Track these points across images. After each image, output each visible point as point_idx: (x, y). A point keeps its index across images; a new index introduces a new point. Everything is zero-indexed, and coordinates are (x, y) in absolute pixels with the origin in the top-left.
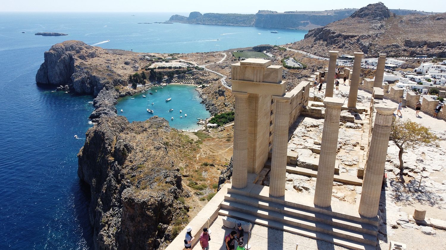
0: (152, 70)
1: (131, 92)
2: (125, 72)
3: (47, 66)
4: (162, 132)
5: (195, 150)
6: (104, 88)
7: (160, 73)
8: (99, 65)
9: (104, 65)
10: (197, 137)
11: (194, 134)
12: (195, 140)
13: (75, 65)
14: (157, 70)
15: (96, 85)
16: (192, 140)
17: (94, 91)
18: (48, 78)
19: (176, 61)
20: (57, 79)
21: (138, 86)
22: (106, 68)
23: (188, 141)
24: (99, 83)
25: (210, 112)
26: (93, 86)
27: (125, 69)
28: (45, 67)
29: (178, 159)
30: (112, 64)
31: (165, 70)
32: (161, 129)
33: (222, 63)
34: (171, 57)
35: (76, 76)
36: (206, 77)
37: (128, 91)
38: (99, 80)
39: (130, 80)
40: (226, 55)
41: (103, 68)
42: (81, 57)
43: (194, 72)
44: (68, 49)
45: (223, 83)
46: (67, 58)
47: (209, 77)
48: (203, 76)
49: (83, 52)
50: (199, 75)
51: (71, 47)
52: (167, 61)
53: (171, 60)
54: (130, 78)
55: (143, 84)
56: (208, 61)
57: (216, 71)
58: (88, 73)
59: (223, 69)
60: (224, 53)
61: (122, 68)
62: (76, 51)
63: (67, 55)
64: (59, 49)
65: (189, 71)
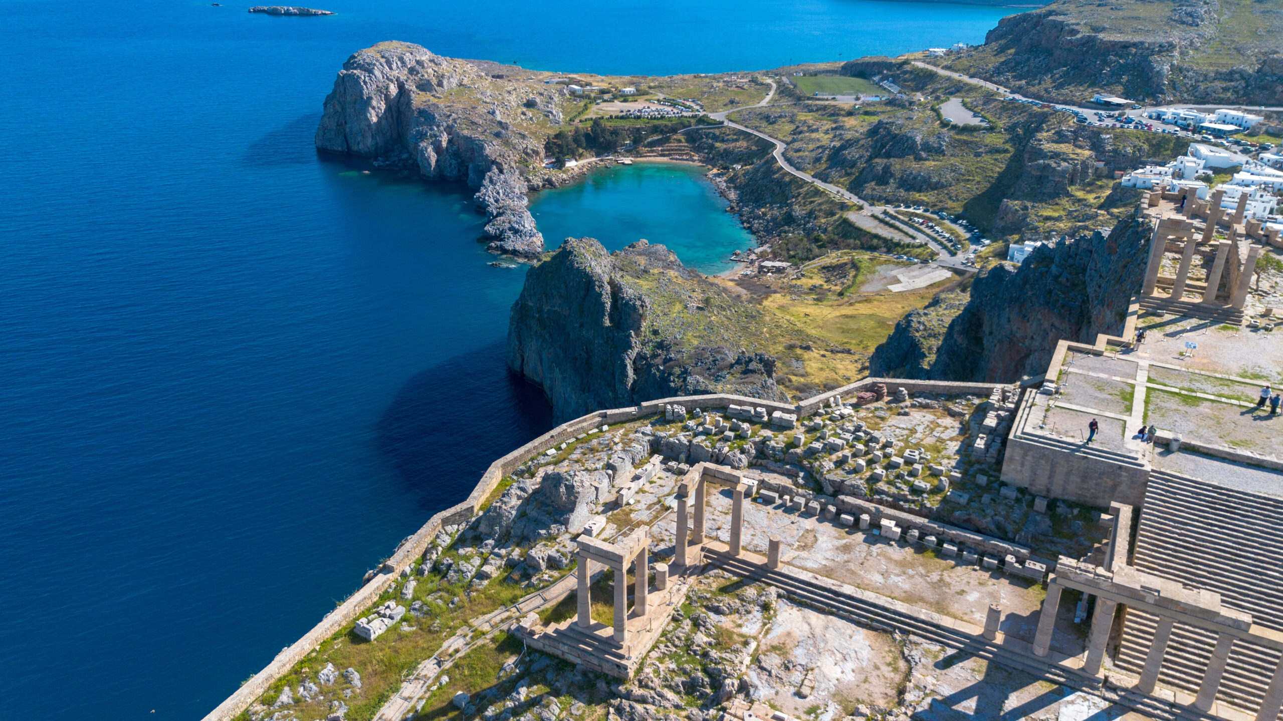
0: (595, 122)
1: (554, 180)
2: (534, 127)
3: (343, 108)
6: (496, 169)
7: (615, 132)
9: (483, 108)
14: (608, 125)
15: (474, 160)
17: (470, 176)
18: (345, 137)
20: (368, 141)
21: (567, 165)
22: (490, 116)
26: (467, 163)
27: (531, 119)
30: (498, 105)
31: (626, 124)
33: (768, 106)
34: (632, 89)
35: (422, 136)
36: (731, 145)
37: (546, 177)
38: (482, 148)
39: (548, 147)
40: (774, 86)
41: (481, 116)
42: (424, 86)
43: (698, 129)
44: (394, 66)
45: (781, 162)
46: (393, 90)
47: (738, 144)
48: (723, 141)
49: (429, 73)
50: (712, 139)
51: (401, 59)
52: (625, 98)
53: (633, 95)
54: (548, 143)
55: (576, 160)
56: (732, 102)
57: (756, 128)
58: (449, 129)
59: (774, 123)
60: (769, 81)
61: (523, 117)
62: (412, 71)
63: (392, 81)
64: (375, 65)
65: (684, 127)
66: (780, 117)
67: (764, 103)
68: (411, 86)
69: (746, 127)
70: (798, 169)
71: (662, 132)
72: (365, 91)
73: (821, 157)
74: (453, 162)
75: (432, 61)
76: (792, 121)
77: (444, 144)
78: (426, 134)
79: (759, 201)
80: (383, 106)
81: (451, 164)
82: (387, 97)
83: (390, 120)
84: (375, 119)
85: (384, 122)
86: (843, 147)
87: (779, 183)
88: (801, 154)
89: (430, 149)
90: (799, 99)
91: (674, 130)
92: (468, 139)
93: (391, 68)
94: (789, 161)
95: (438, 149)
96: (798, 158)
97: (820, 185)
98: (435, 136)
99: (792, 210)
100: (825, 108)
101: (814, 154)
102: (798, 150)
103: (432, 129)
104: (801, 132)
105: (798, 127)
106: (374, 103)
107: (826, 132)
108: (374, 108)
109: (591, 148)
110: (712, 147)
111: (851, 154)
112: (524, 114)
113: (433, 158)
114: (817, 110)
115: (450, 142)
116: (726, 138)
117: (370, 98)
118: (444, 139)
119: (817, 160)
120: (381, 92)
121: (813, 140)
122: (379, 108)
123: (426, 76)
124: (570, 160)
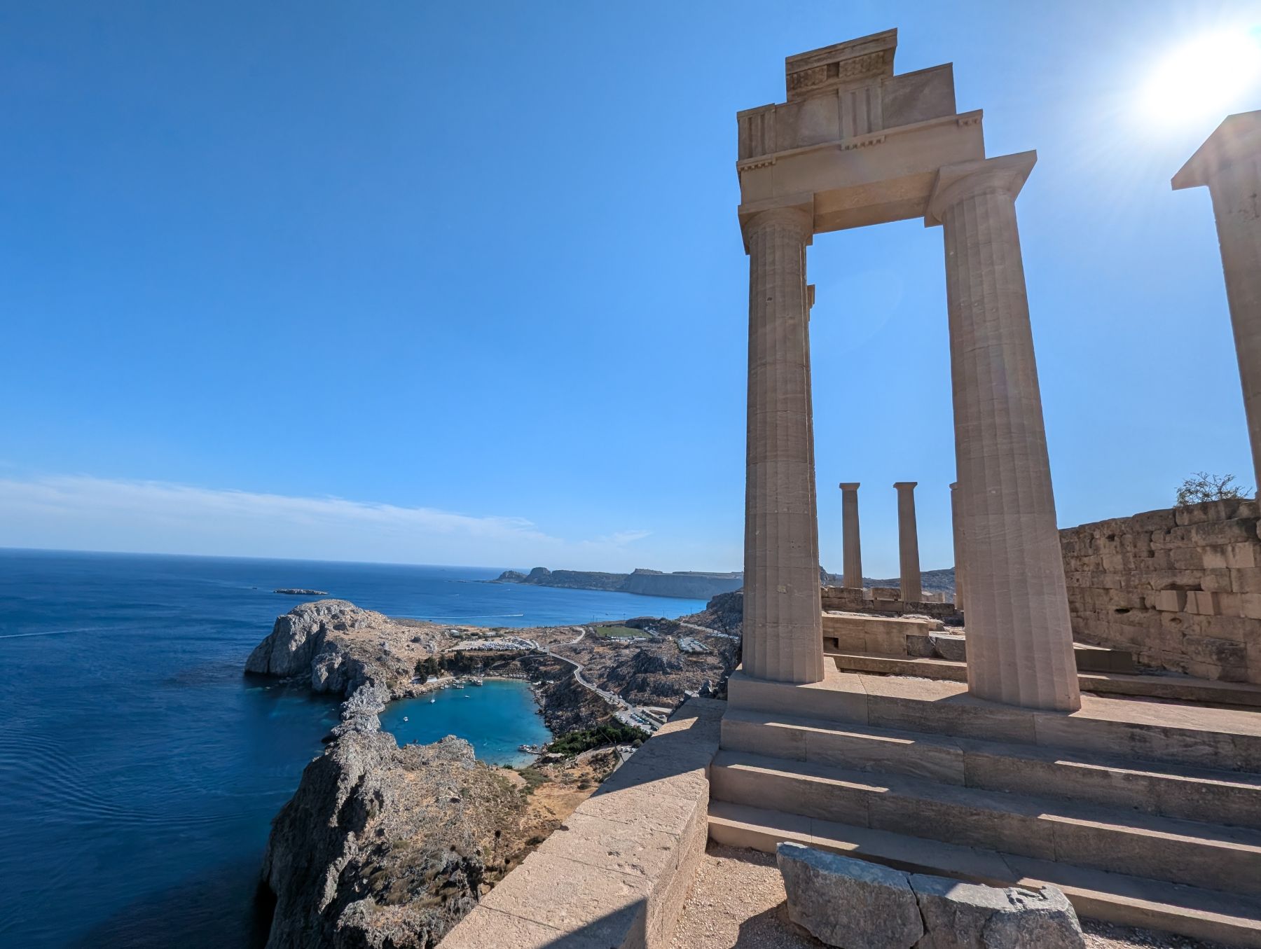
0: (459, 652)
1: (414, 691)
2: (412, 655)
3: (274, 641)
4: (458, 768)
5: (517, 807)
6: (368, 684)
7: (471, 658)
8: (367, 641)
9: (377, 642)
10: (524, 781)
11: (519, 774)
12: (520, 787)
13: (325, 641)
14: (467, 654)
15: (355, 677)
16: (514, 786)
17: (346, 688)
18: (269, 662)
19: (501, 640)
20: (286, 665)
21: (428, 681)
22: (380, 647)
23: (507, 789)
24: (360, 673)
25: (552, 731)
26: (348, 679)
27: (413, 649)
28: (271, 643)
29: (482, 827)
30: (390, 640)
31: (481, 654)
32: (458, 763)
33: (577, 644)
34: (493, 633)
35: (322, 660)
36: (549, 668)
37: (408, 690)
38: (362, 667)
39: (417, 669)
40: (584, 632)
41: (373, 647)
42: (340, 627)
43: (530, 658)
44: (322, 613)
45: (578, 678)
46: (315, 628)
47: (555, 667)
48: (545, 665)
49: (347, 619)
50: (538, 664)
51: (329, 609)
52: (486, 638)
53: (492, 637)
54: (418, 666)
55: (438, 678)
56: (555, 641)
57: (567, 657)
58: (345, 656)
59: (579, 653)
60: (581, 629)
61: (407, 648)
62: (334, 617)
63: (316, 623)
64: (306, 611)
65: (521, 656)
66: (584, 649)
67: (575, 642)
68: (330, 627)
69: (561, 656)
70: (588, 682)
71: (504, 659)
72: (293, 629)
73: (604, 674)
74: (340, 679)
75: (353, 611)
76: (591, 652)
77: (336, 666)
78: (325, 659)
79: (559, 706)
80: (303, 640)
81: (337, 681)
82: (309, 633)
83: (307, 650)
84: (294, 649)
85: (301, 651)
86: (618, 667)
87: (574, 691)
88: (591, 672)
89: (324, 670)
90: (597, 639)
91: (513, 658)
92: (356, 662)
93: (319, 614)
94: (583, 676)
95: (330, 669)
96: (589, 674)
97: (600, 692)
98: (332, 659)
99: (580, 711)
100: (612, 644)
101: (599, 672)
102: (590, 670)
103: (331, 655)
104: (596, 658)
105: (593, 656)
106: (297, 637)
107: (610, 659)
108: (296, 641)
109: (452, 670)
110: (537, 669)
111: (624, 670)
112: (408, 646)
113: (325, 675)
114: (607, 646)
115: (342, 664)
116: (547, 663)
117: (295, 634)
118: (338, 661)
119: (601, 676)
120: (305, 630)
121: (601, 663)
122: (300, 641)
123: (344, 620)
124: (432, 678)
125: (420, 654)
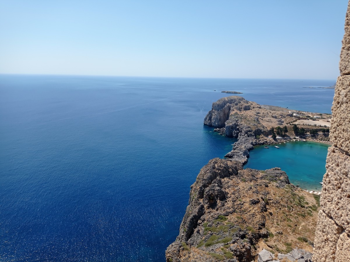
1: (269, 142)
2: (270, 124)
6: (246, 135)
8: (249, 116)
11: (314, 197)
12: (310, 205)
13: (230, 114)
16: (307, 203)
18: (211, 121)
19: (324, 121)
20: (217, 123)
22: (254, 119)
23: (300, 204)
27: (272, 122)
28: (211, 114)
30: (260, 116)
35: (229, 123)
46: (227, 109)
51: (232, 100)
52: (315, 119)
53: (318, 118)
58: (238, 121)
61: (268, 121)
62: (236, 104)
63: (227, 106)
68: (233, 108)
89: (229, 127)
93: (228, 102)
98: (233, 123)
115: (237, 125)
124: (279, 136)
125: (274, 124)
